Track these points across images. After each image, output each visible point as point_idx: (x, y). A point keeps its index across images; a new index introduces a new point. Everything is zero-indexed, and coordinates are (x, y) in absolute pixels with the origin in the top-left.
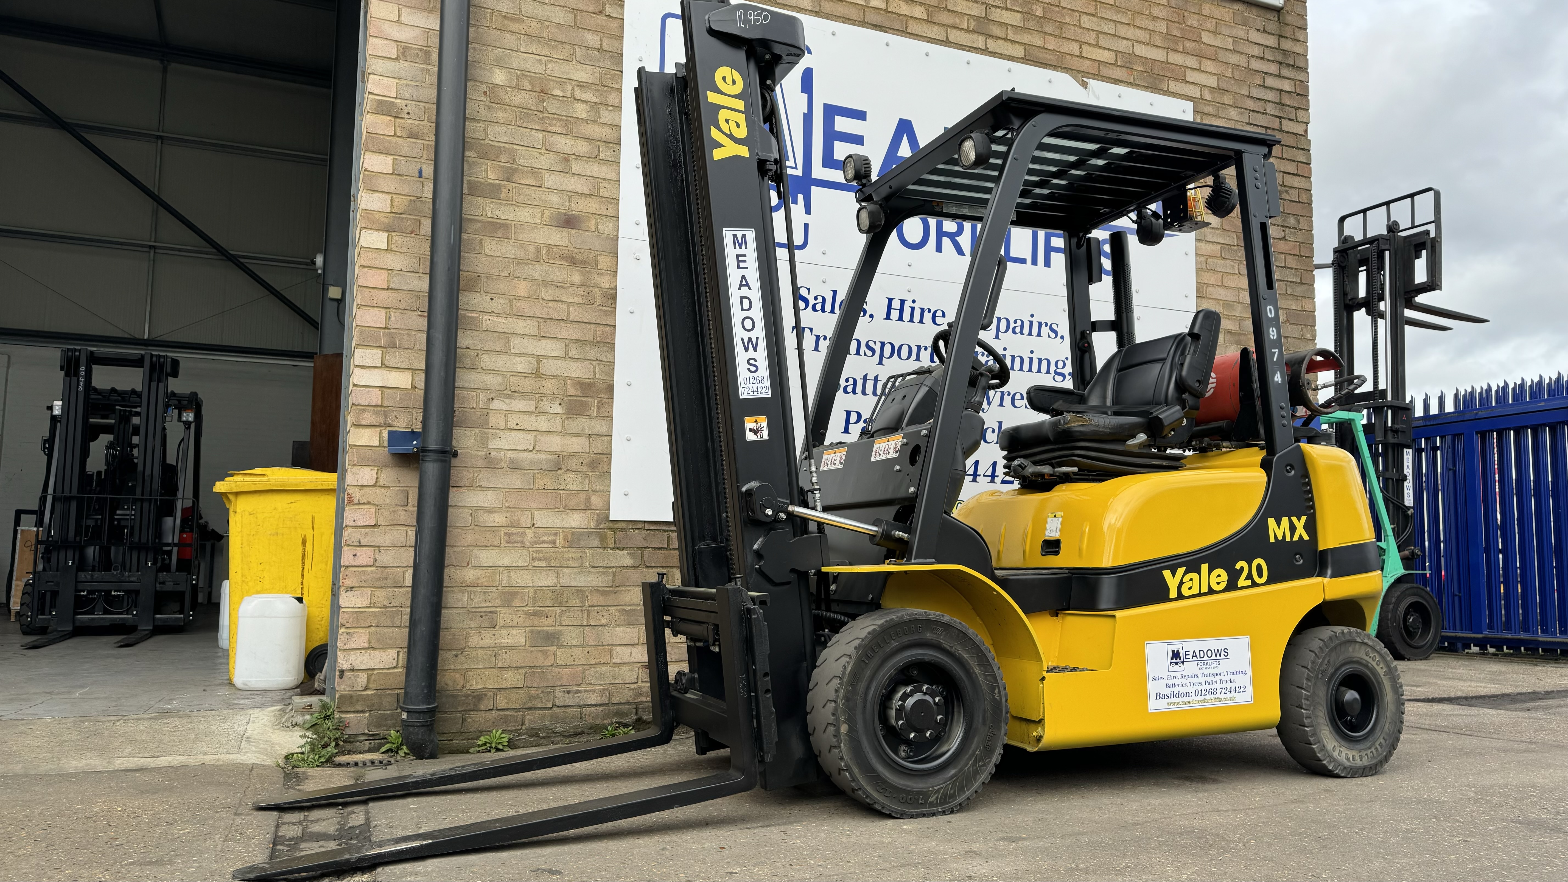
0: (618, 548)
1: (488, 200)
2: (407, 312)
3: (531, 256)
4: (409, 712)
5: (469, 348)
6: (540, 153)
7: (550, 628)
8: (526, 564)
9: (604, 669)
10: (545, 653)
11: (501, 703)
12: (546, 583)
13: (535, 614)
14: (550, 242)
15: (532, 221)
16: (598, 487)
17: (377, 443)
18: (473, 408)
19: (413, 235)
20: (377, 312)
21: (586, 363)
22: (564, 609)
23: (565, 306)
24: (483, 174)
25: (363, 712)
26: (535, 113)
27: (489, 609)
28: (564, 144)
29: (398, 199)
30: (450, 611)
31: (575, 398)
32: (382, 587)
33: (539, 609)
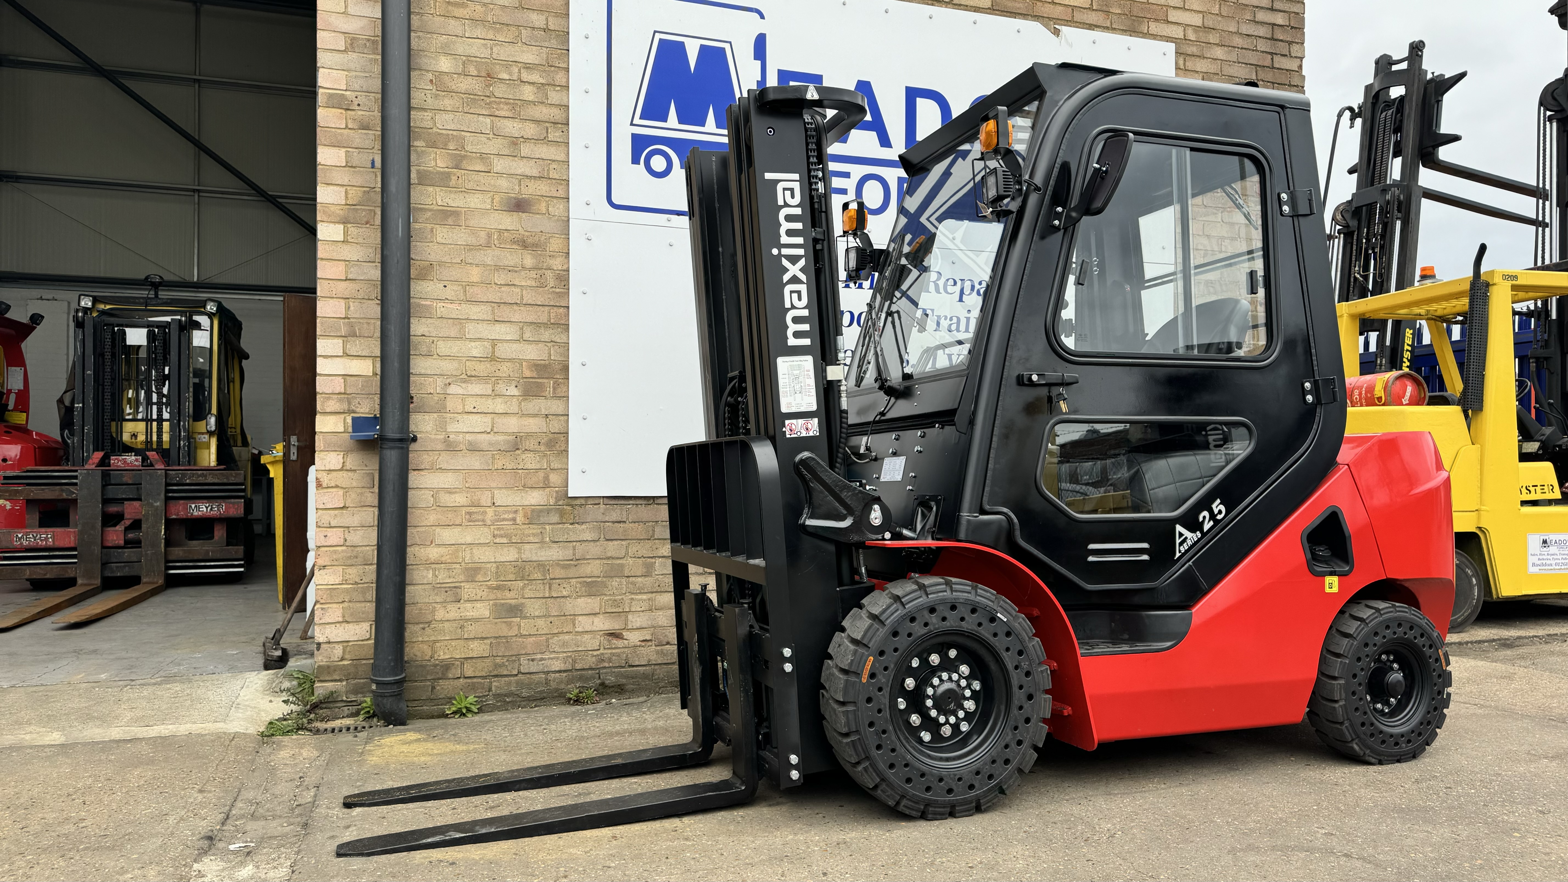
0: (577, 523)
1: (438, 189)
2: (365, 301)
3: (482, 241)
4: (378, 683)
5: (424, 335)
6: (488, 139)
7: (514, 601)
8: (487, 541)
9: (567, 637)
10: (509, 625)
11: (469, 672)
12: (508, 559)
13: (498, 588)
14: (500, 227)
15: (482, 206)
16: (556, 465)
17: (342, 430)
18: (431, 393)
19: (368, 226)
20: (337, 303)
21: (541, 345)
22: (526, 582)
23: (518, 290)
24: (433, 163)
25: (340, 680)
26: (482, 98)
27: (453, 585)
28: (512, 128)
29: (352, 191)
30: (416, 587)
31: (531, 380)
32: (352, 565)
33: (502, 583)
